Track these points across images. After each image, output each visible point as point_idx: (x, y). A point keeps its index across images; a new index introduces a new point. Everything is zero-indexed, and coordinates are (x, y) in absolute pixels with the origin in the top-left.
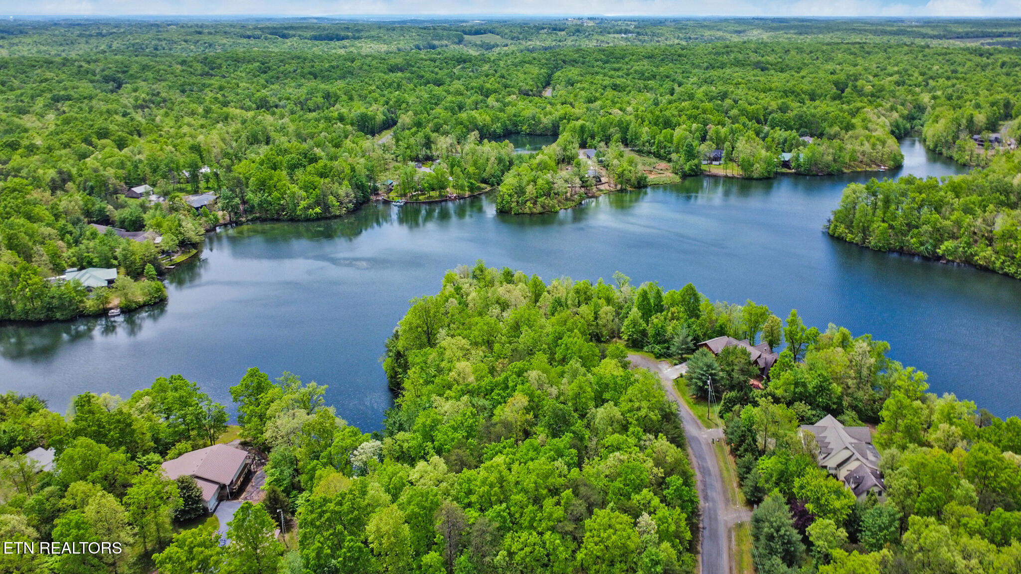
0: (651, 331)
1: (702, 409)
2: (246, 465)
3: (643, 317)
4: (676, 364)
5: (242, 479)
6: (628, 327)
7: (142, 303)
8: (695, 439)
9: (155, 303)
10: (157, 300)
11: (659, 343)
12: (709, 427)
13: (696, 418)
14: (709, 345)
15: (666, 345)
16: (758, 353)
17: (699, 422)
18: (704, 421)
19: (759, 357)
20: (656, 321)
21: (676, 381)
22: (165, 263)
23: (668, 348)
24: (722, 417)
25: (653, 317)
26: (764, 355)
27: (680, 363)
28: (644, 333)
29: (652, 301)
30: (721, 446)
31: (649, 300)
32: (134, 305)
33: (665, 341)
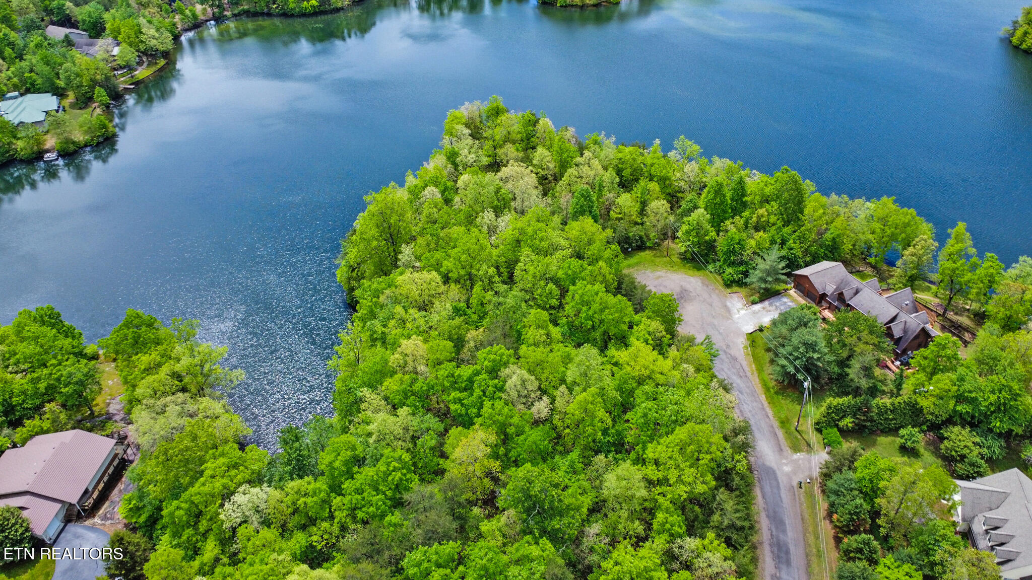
0: (722, 244)
1: (789, 406)
2: (116, 455)
3: (712, 222)
4: (754, 303)
5: (101, 485)
6: (688, 233)
7: (82, 144)
8: (771, 473)
9: (98, 144)
10: (101, 139)
11: (732, 264)
12: (796, 449)
13: (776, 424)
14: (812, 279)
15: (742, 268)
16: (893, 311)
17: (781, 434)
18: (788, 433)
19: (893, 319)
20: (732, 229)
21: (752, 338)
22: (122, 82)
23: (746, 274)
24: (819, 431)
25: (728, 222)
26: (903, 317)
27: (761, 300)
28: (711, 246)
29: (729, 196)
30: (811, 495)
31: (724, 196)
32: (72, 148)
33: (741, 263)
